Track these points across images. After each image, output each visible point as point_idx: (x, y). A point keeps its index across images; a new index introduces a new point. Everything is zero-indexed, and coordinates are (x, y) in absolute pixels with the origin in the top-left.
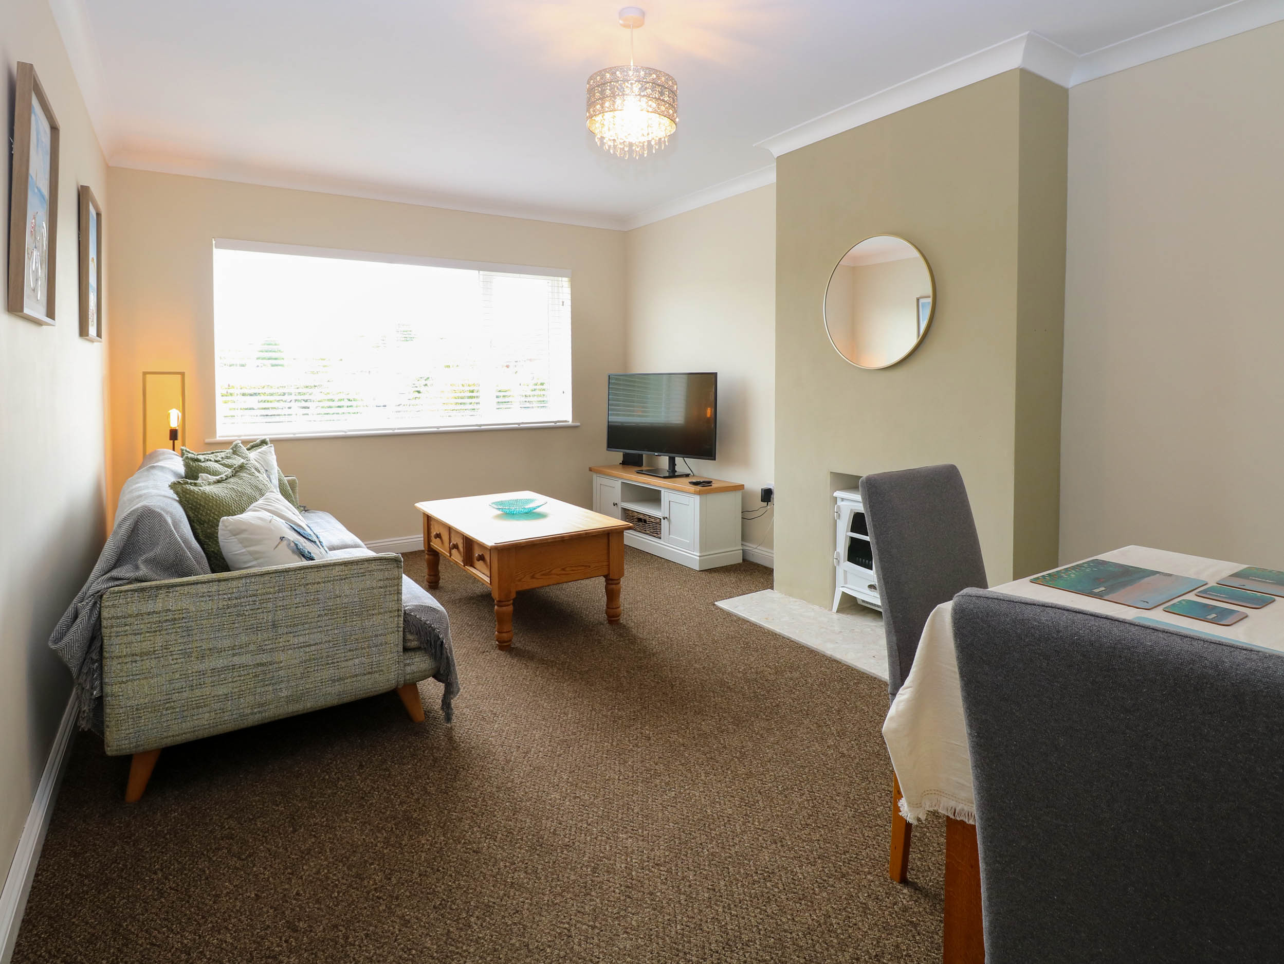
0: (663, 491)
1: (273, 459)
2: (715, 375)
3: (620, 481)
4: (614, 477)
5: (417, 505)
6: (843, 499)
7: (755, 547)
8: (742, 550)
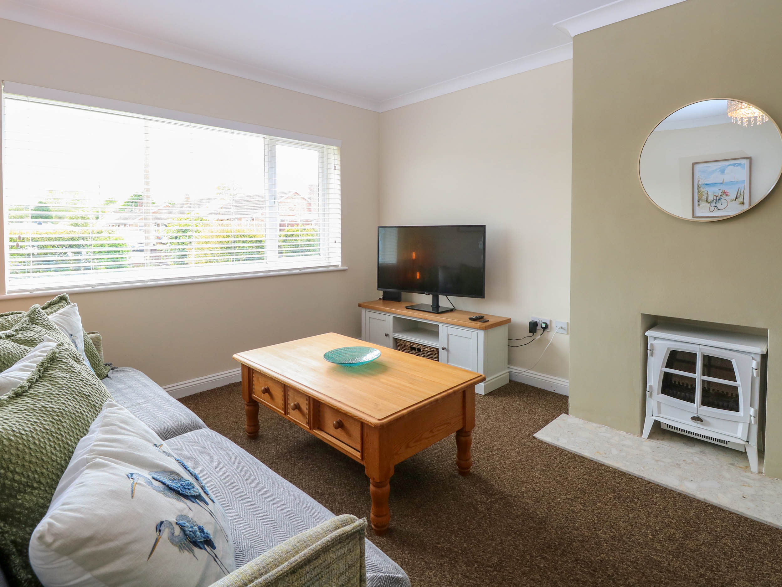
0: (440, 325)
1: (77, 320)
2: (483, 227)
3: (392, 316)
4: (384, 312)
5: (235, 356)
6: (655, 338)
7: (524, 370)
8: (509, 372)
